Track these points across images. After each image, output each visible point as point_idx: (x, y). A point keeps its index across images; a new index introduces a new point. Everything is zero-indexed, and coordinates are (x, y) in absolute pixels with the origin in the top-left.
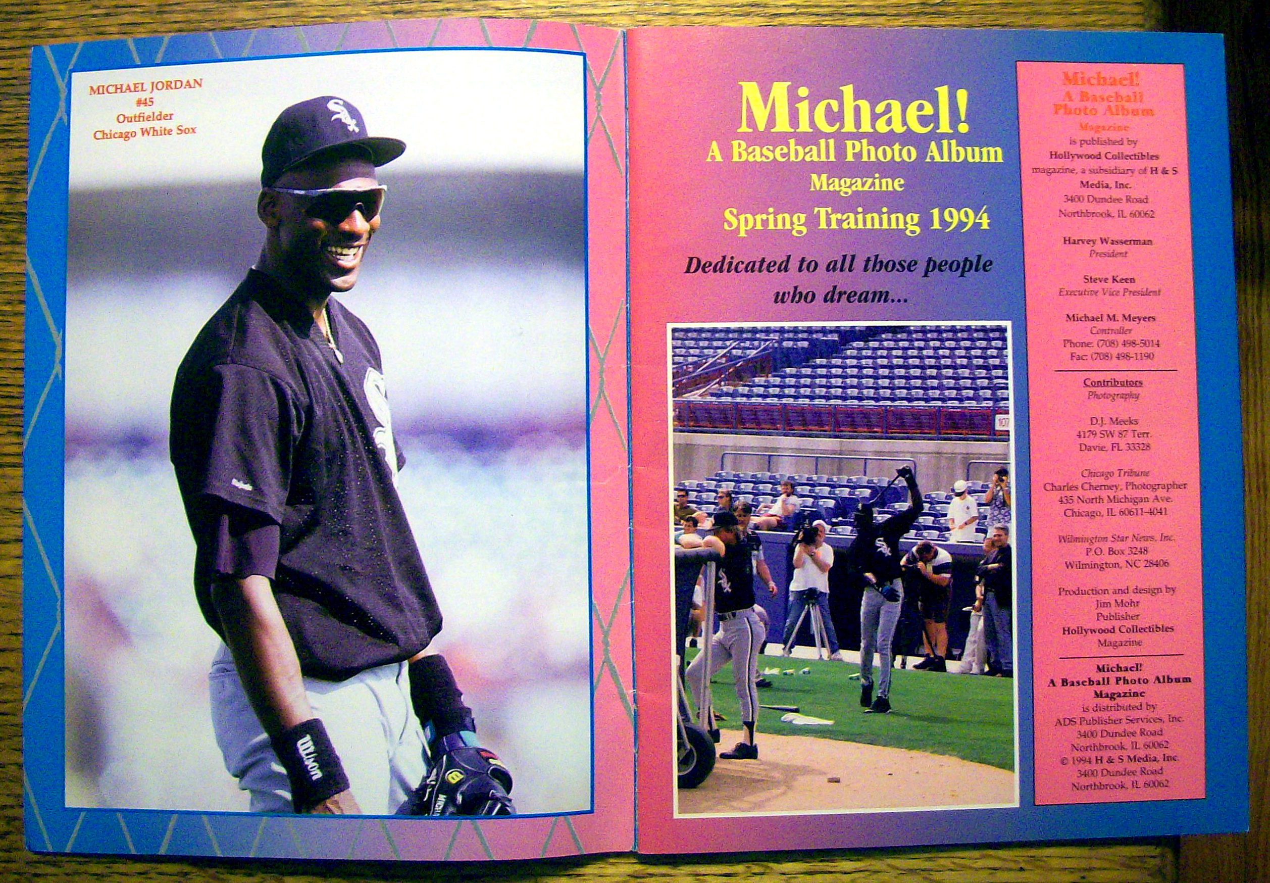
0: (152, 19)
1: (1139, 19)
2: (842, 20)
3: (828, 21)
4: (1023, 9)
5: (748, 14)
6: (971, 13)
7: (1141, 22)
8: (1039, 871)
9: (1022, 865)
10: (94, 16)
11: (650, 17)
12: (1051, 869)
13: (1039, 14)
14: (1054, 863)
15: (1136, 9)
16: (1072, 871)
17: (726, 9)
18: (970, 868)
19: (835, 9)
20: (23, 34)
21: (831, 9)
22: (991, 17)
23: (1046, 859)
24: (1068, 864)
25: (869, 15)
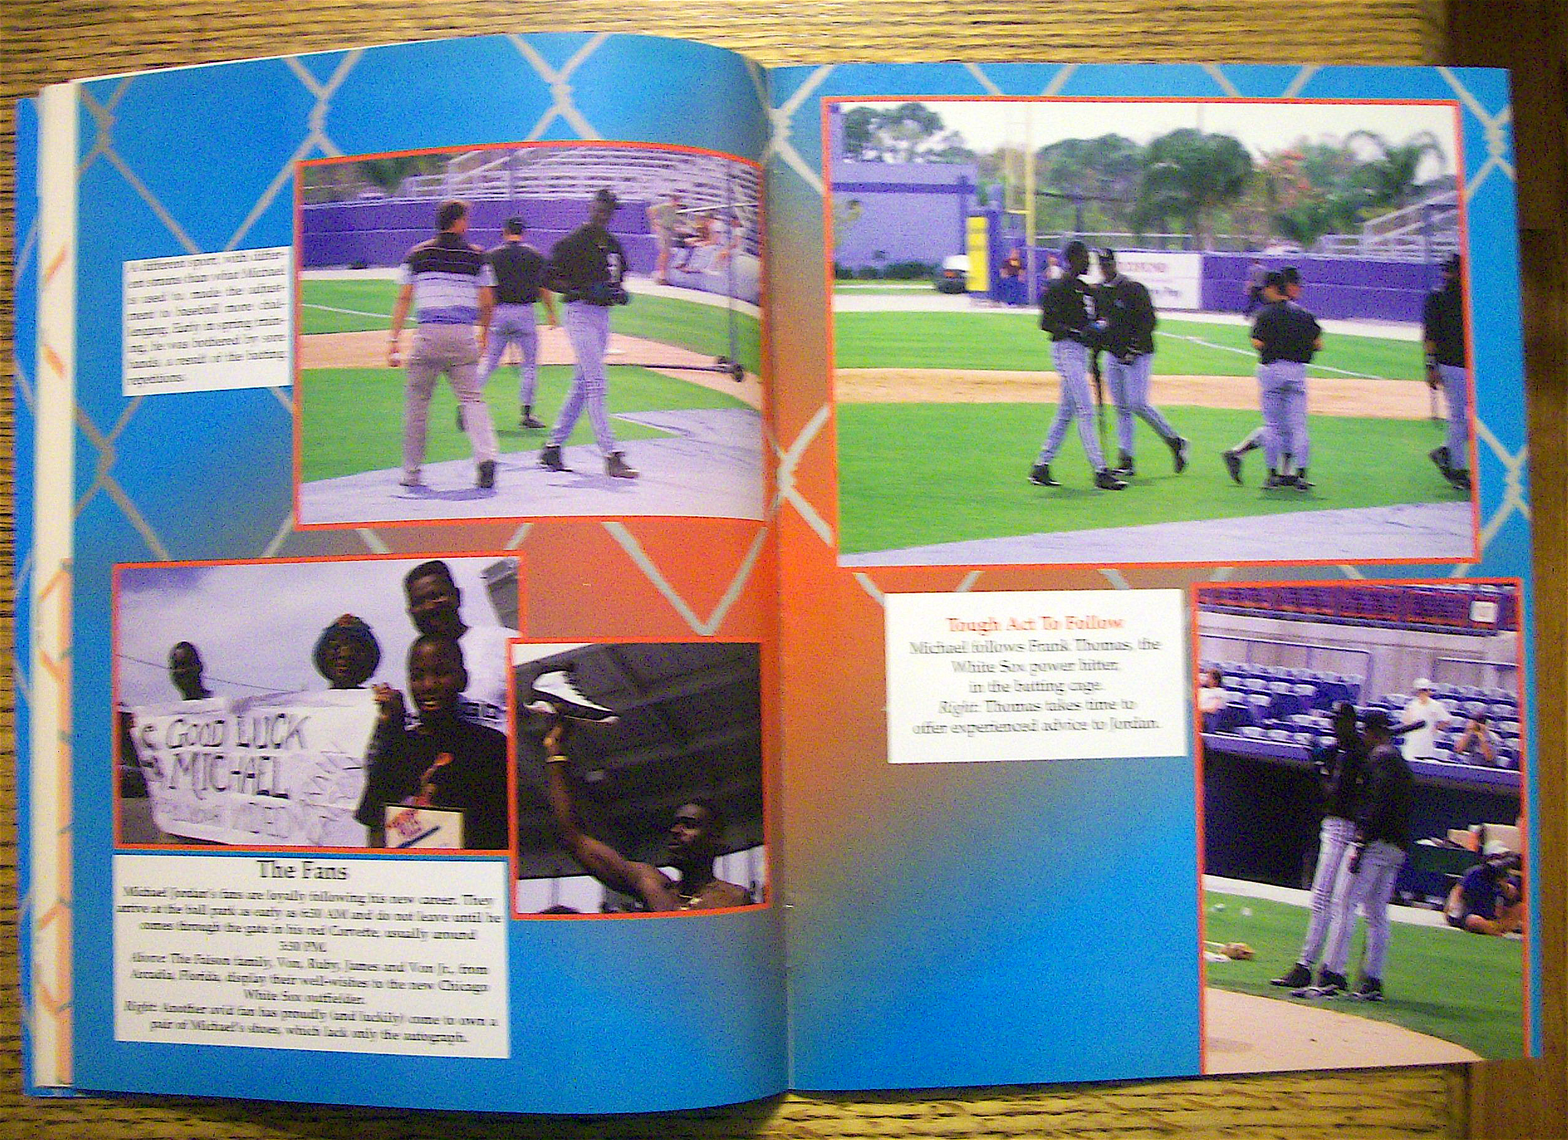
0: (185, 58)
1: (1417, 50)
2: (1044, 52)
3: (1027, 54)
4: (1270, 38)
5: (926, 47)
6: (1206, 44)
7: (1420, 54)
8: (1295, 1111)
9: (1276, 1104)
10: (112, 55)
11: (808, 51)
12: (1312, 1108)
13: (1289, 43)
14: (1313, 1100)
15: (1413, 37)
16: (1336, 1109)
17: (902, 40)
18: (1210, 1107)
19: (1034, 39)
20: (23, 77)
21: (1029, 40)
22: (1231, 49)
23: (1305, 1095)
24: (1334, 1101)
25: (1080, 47)
